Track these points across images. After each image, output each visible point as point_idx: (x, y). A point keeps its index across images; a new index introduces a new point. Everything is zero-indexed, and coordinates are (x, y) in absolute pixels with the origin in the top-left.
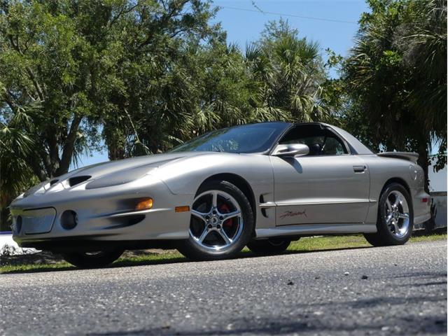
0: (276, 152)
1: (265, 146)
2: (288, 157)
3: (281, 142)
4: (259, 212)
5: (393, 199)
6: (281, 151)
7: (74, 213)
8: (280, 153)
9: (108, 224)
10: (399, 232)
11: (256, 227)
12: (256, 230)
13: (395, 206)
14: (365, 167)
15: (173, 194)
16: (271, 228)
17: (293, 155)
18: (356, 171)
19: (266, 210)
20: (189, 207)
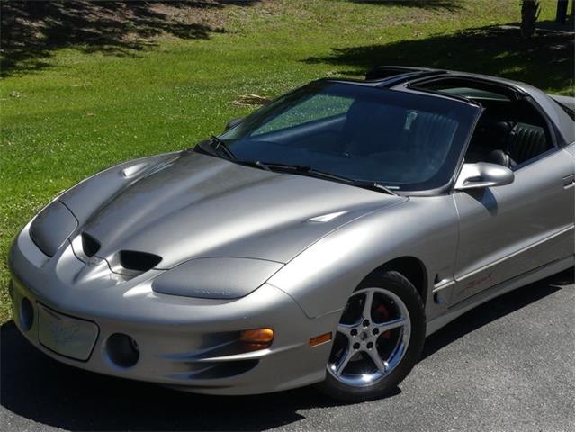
4: (430, 298)
8: (468, 186)
15: (308, 317)
18: (566, 185)
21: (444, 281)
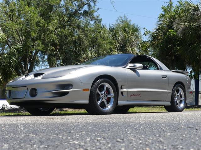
0: (128, 67)
1: (123, 64)
2: (134, 69)
3: (131, 63)
4: (120, 94)
5: (178, 91)
6: (131, 67)
7: (36, 90)
8: (130, 67)
9: (51, 95)
10: (180, 106)
11: (119, 100)
12: (119, 102)
13: (179, 94)
14: (167, 76)
15: (82, 83)
16: (125, 101)
17: (136, 68)
18: (163, 77)
19: (123, 93)
20: (89, 89)
21: (124, 89)
